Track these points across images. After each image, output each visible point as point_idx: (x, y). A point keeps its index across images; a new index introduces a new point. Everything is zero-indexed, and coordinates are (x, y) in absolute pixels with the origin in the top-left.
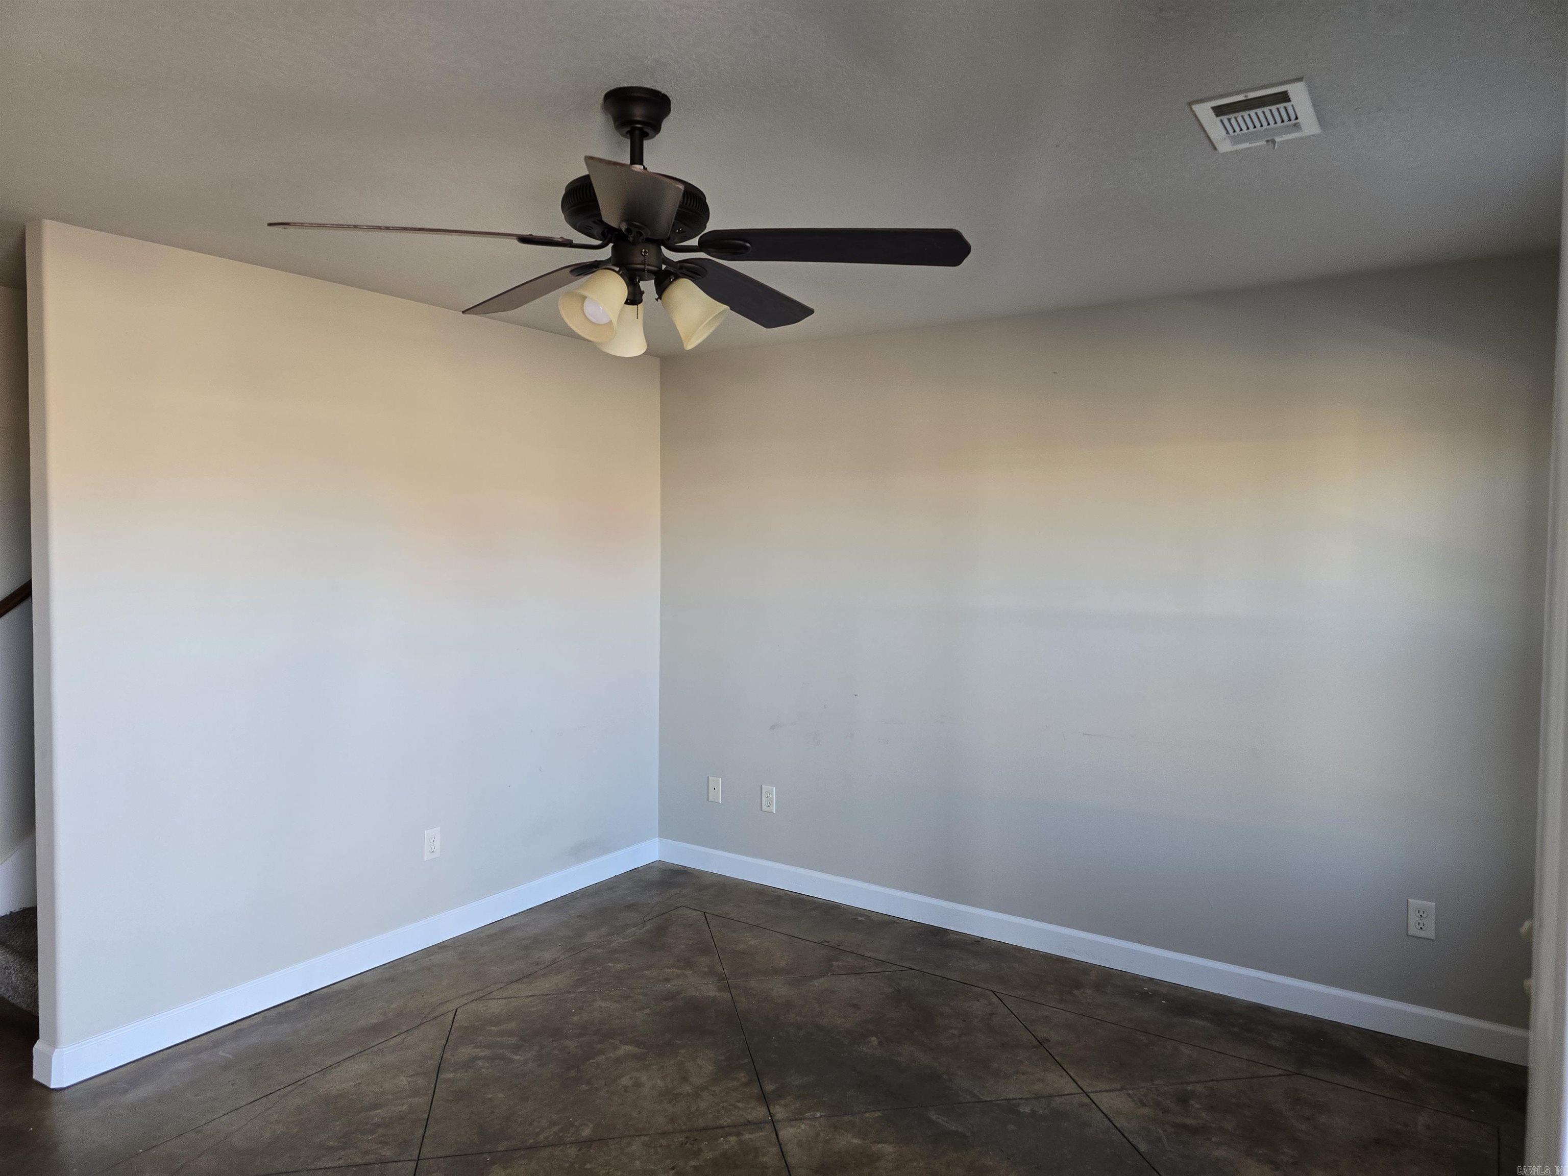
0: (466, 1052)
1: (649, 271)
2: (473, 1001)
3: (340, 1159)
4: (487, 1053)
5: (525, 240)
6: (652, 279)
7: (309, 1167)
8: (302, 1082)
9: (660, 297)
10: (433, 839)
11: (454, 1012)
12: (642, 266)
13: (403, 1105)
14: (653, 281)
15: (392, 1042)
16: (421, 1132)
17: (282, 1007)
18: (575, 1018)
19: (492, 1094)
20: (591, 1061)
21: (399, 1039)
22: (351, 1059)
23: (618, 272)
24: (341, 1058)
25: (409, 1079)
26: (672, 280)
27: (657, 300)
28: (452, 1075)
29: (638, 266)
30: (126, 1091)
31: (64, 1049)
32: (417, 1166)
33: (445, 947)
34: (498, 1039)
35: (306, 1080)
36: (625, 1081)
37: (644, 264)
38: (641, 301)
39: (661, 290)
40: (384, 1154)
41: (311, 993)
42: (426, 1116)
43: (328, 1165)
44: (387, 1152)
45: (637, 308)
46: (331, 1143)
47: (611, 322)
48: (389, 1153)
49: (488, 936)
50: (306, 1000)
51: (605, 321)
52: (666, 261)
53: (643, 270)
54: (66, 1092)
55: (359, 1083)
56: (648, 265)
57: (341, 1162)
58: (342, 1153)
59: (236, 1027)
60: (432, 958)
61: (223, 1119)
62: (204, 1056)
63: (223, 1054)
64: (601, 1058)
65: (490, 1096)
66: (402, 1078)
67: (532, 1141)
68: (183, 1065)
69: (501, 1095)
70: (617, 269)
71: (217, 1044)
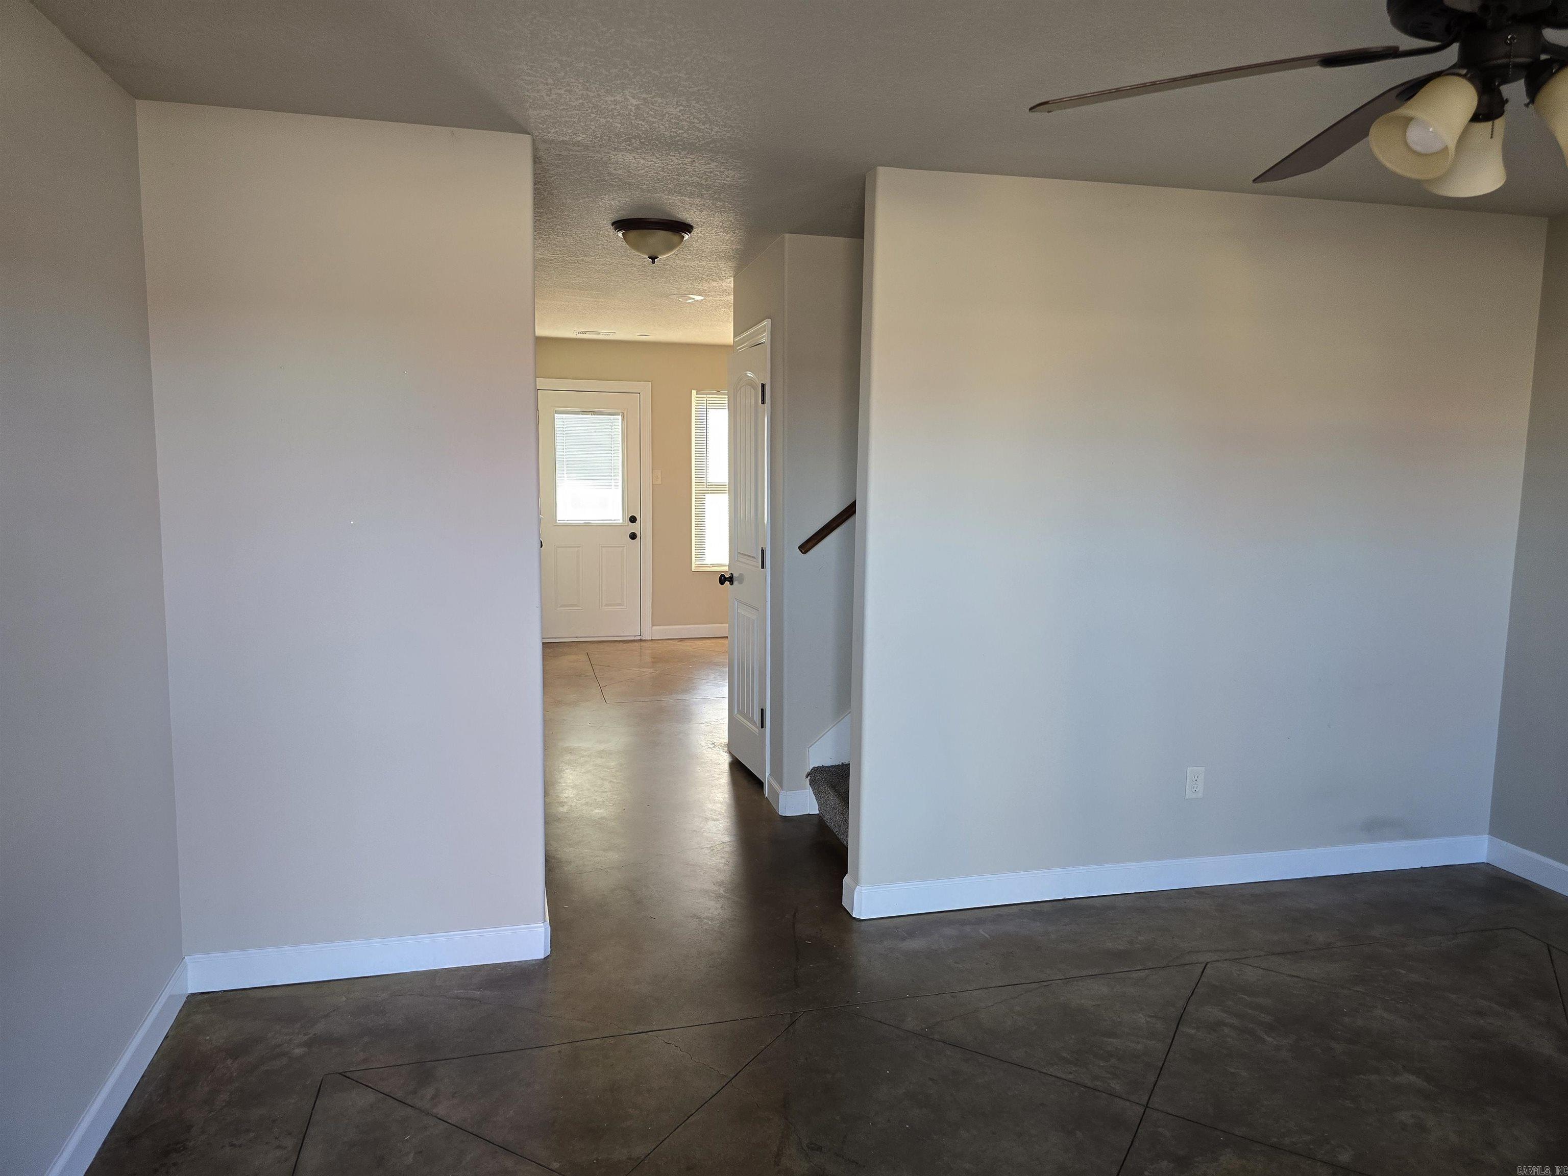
0: (1212, 1012)
1: (1517, 66)
2: (1226, 960)
3: (1071, 1073)
4: (1234, 1021)
5: (1331, 60)
6: (1522, 78)
7: (1042, 1070)
8: (1045, 984)
9: (1532, 101)
10: (1196, 778)
11: (1204, 965)
12: (1505, 61)
13: (1138, 1043)
14: (1523, 81)
15: (1135, 975)
16: (1153, 1079)
17: (1037, 905)
18: (1346, 1020)
19: (1235, 1069)
20: (1362, 1076)
21: (1142, 974)
22: (1094, 978)
23: (1464, 76)
24: (1084, 973)
25: (1148, 1019)
26: (1554, 71)
27: (1527, 105)
28: (1193, 1032)
29: (1500, 62)
30: (904, 939)
31: (863, 888)
32: (1144, 1112)
33: (1203, 893)
34: (1250, 1011)
35: (1049, 983)
36: (1404, 1116)
37: (1509, 57)
38: (1500, 114)
39: (1534, 90)
40: (1113, 1086)
41: (1064, 900)
42: (1160, 1064)
43: (1058, 1075)
44: (1117, 1086)
45: (1493, 125)
46: (1064, 1055)
47: (1446, 148)
48: (1118, 1087)
49: (1252, 895)
50: (1059, 905)
51: (1438, 147)
52: (1548, 47)
53: (1507, 66)
54: (863, 923)
55: (1099, 1005)
56: (1515, 57)
57: (1071, 1077)
58: (1074, 1069)
59: (996, 910)
60: (1187, 901)
61: (975, 993)
62: (968, 929)
63: (983, 933)
64: (1374, 1077)
65: (1233, 1070)
66: (1141, 1015)
67: (1275, 1140)
68: (949, 931)
69: (1244, 1074)
70: (1464, 72)
71: (980, 922)
